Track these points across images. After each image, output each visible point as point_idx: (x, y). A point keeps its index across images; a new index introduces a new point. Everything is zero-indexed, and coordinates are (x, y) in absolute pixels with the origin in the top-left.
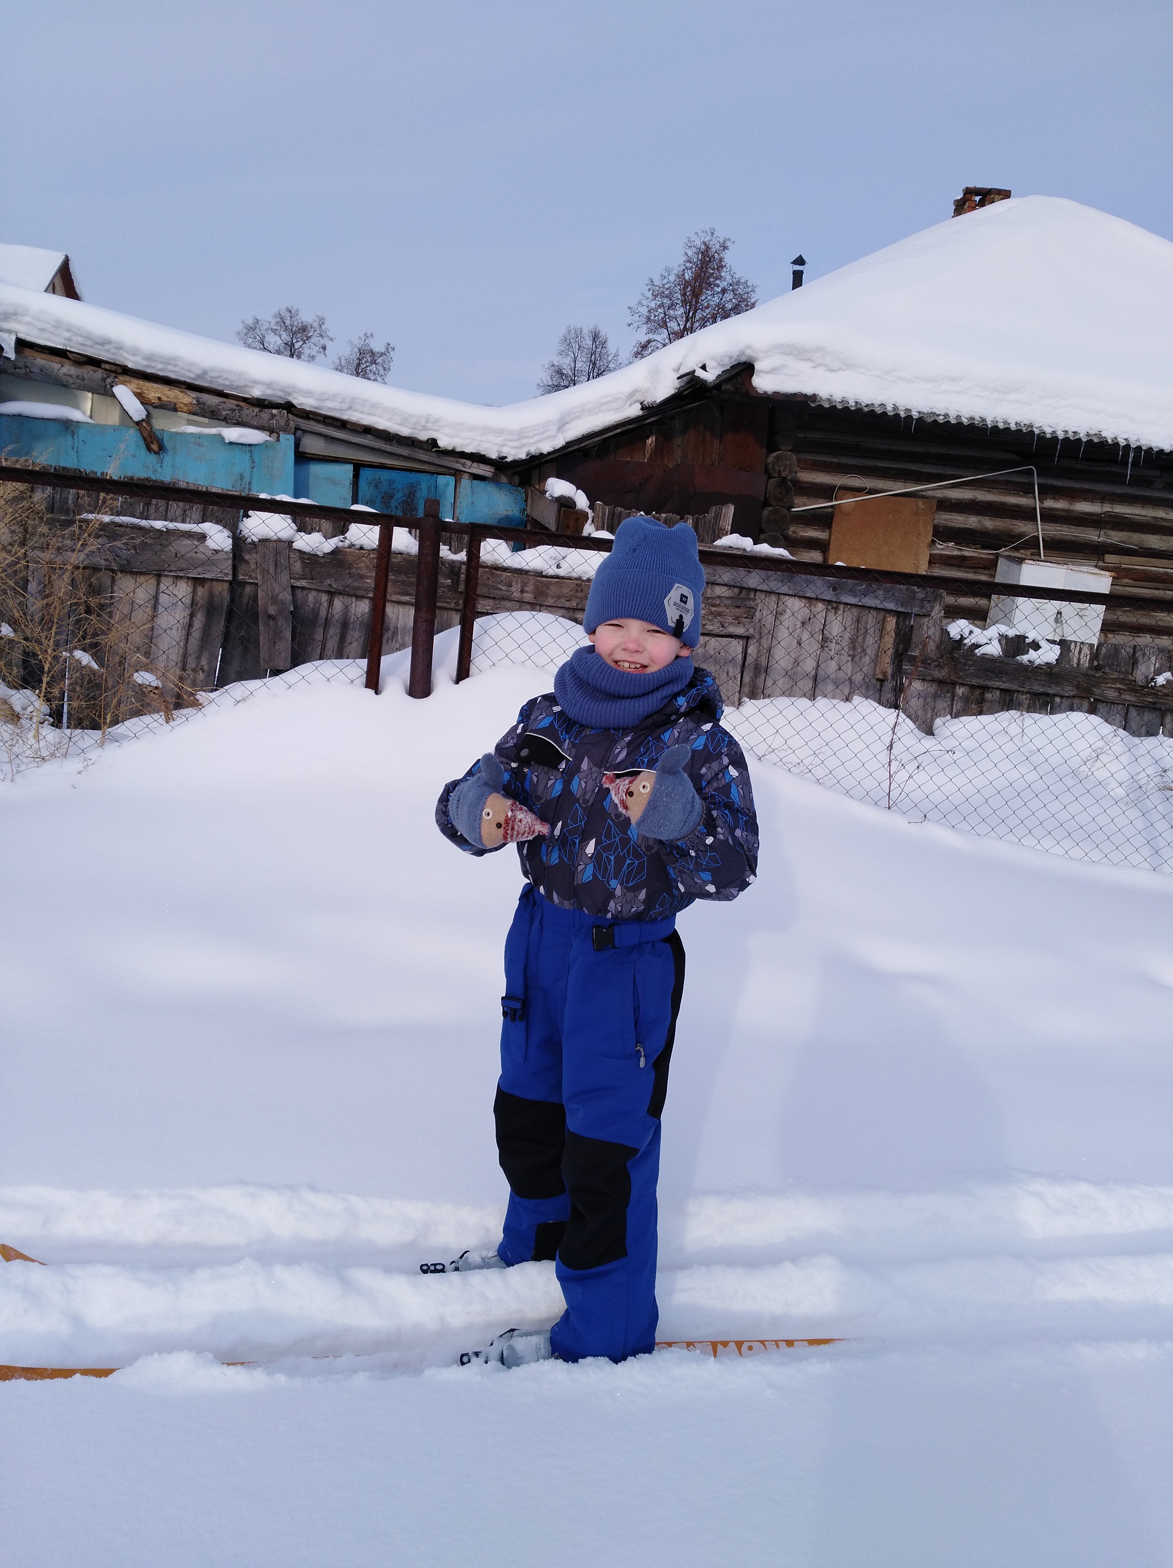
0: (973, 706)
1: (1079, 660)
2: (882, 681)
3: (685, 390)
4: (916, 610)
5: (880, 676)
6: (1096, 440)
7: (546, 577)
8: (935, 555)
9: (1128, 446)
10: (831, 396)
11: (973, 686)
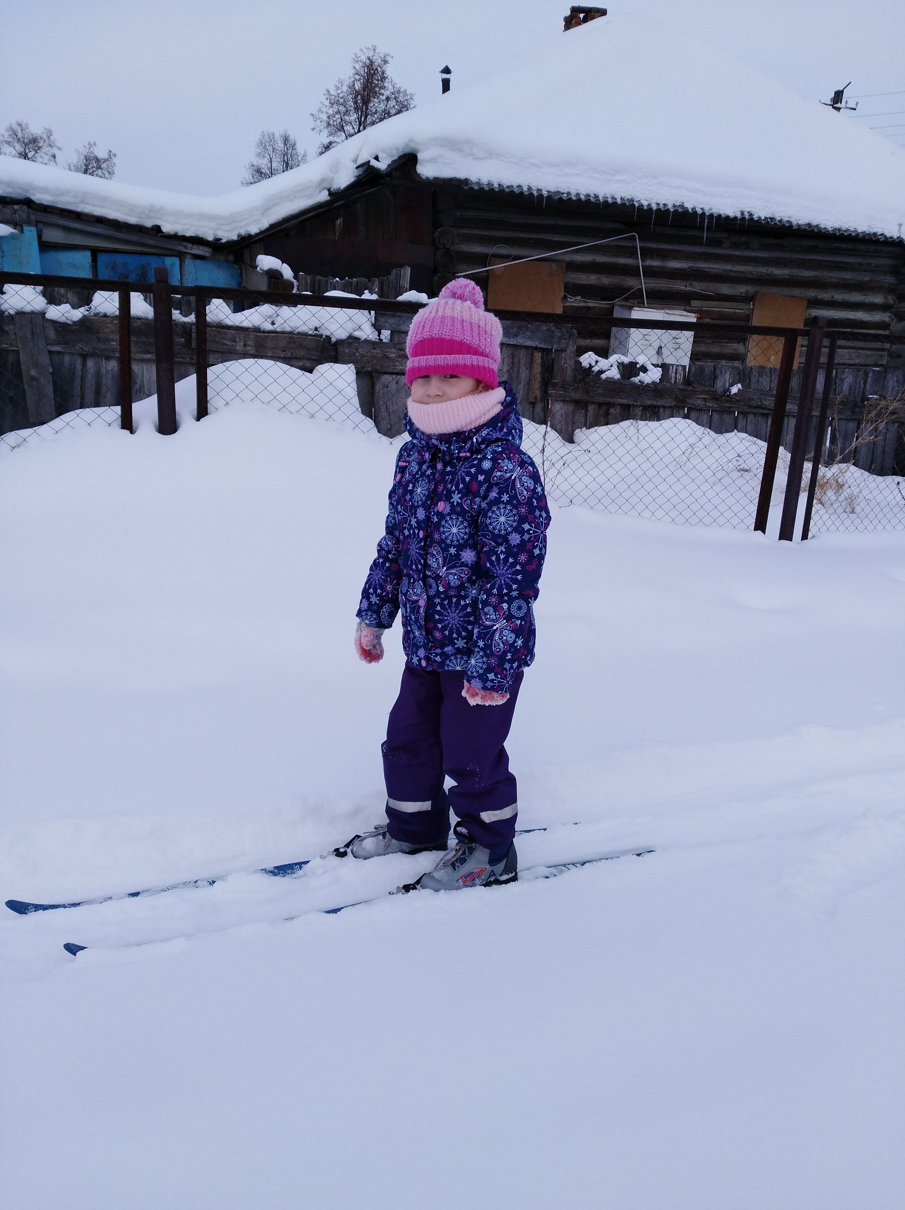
0: (602, 419)
1: (676, 378)
2: (533, 404)
3: (365, 177)
4: (555, 347)
5: (532, 400)
6: (680, 210)
7: (264, 332)
8: (567, 306)
9: (703, 214)
10: (480, 180)
11: (600, 403)
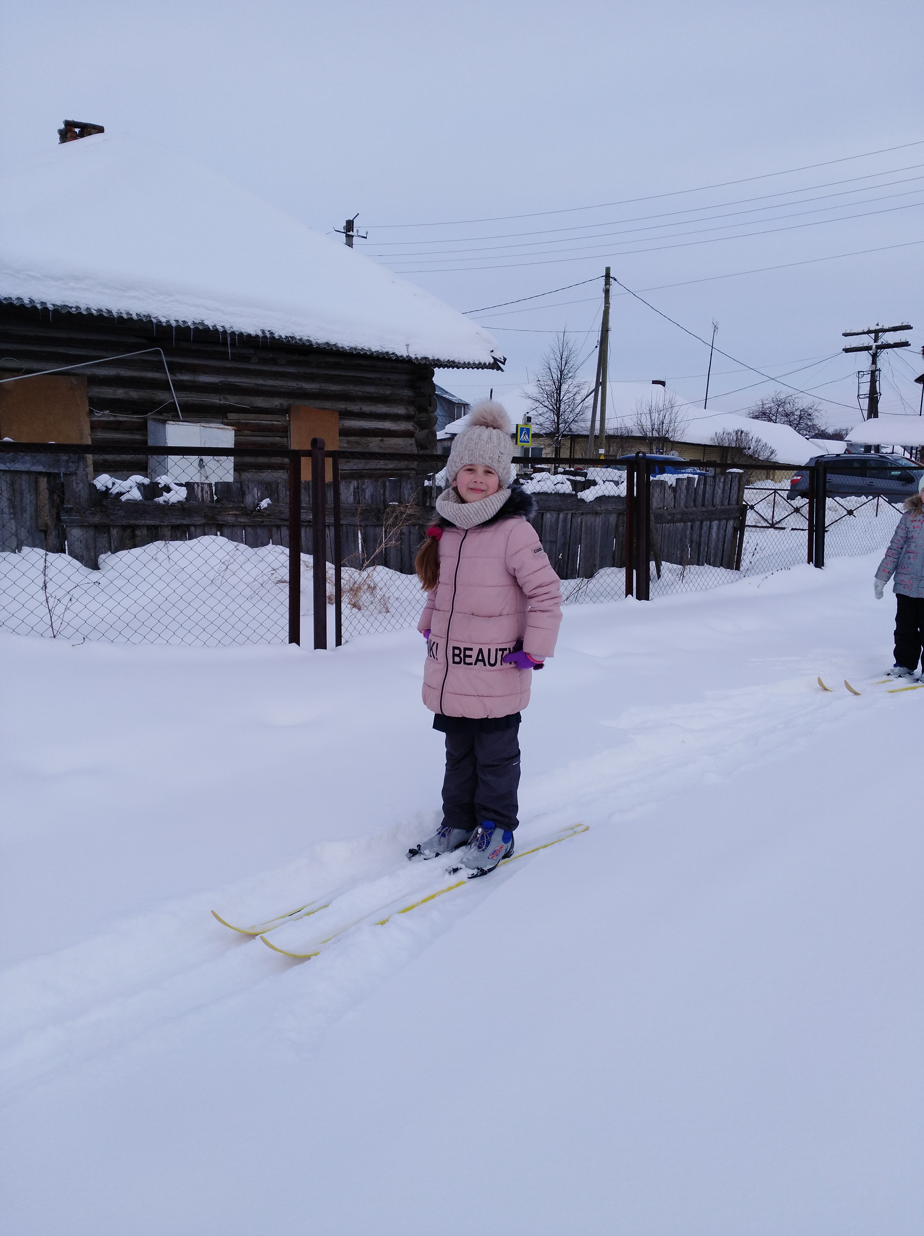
0: (128, 542)
1: (203, 496)
2: (45, 532)
4: (63, 470)
5: (43, 528)
6: (201, 328)
8: (95, 421)
9: (225, 332)
11: (123, 526)
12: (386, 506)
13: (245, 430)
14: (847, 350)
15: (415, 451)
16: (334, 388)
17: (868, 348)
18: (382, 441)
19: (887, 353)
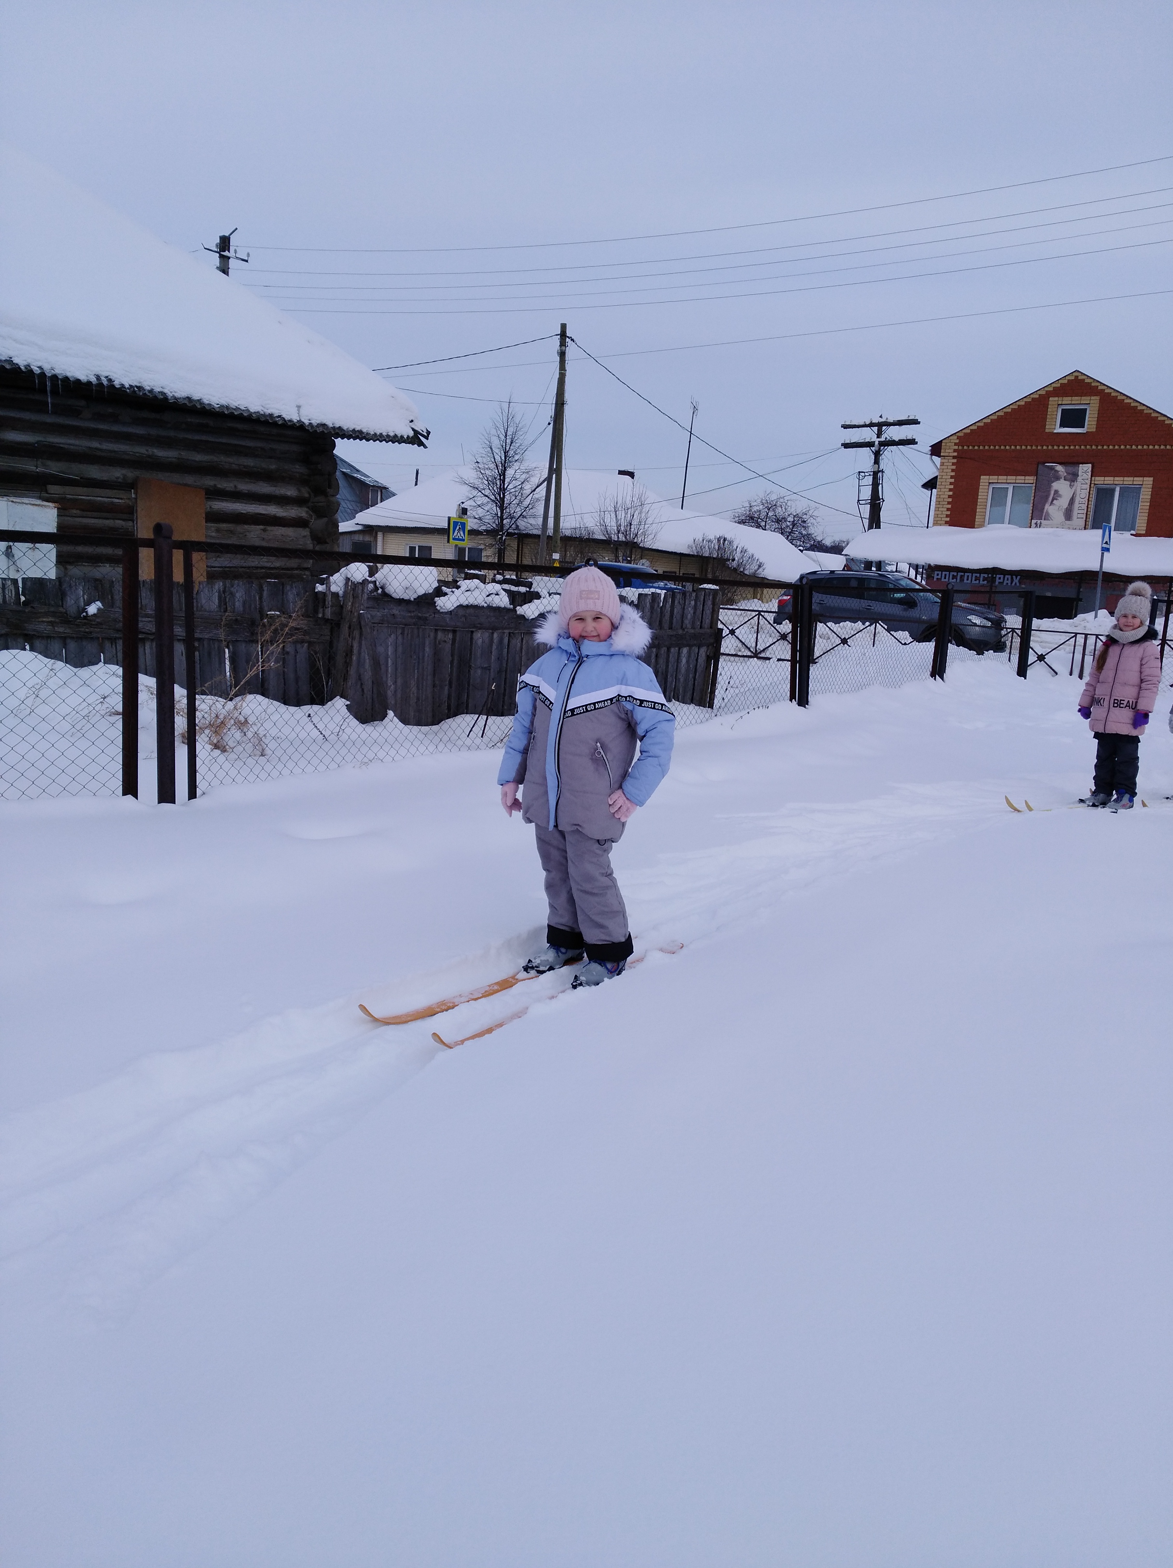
6: (8, 367)
9: (43, 374)
12: (263, 615)
13: (72, 509)
14: (846, 446)
15: (309, 545)
16: (199, 457)
17: (870, 444)
18: (264, 530)
19: (892, 451)
